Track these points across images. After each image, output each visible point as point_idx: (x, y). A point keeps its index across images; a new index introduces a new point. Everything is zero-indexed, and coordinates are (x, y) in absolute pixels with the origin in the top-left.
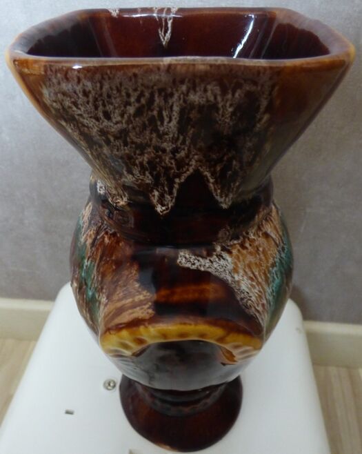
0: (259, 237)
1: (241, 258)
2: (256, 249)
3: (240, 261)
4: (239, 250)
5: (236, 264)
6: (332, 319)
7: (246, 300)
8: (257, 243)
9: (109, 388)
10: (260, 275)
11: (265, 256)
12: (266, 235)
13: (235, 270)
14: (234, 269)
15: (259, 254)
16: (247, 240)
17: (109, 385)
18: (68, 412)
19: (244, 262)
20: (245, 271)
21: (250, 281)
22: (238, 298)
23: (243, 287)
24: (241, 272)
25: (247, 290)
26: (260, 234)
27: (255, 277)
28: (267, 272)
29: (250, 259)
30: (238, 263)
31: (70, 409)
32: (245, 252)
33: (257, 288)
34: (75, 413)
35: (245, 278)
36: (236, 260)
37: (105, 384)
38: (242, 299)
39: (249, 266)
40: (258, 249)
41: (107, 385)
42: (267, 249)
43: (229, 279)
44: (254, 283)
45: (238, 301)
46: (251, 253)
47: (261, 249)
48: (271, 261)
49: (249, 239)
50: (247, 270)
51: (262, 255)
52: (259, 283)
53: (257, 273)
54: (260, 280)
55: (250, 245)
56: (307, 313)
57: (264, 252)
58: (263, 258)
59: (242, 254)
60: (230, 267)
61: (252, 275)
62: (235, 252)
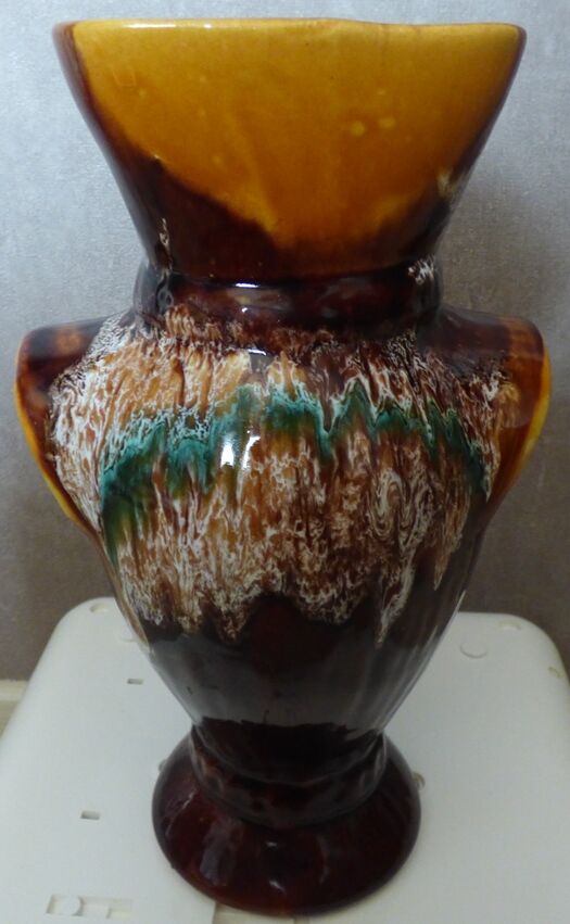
0: (169, 358)
1: (130, 357)
2: (151, 366)
3: (125, 357)
4: (138, 347)
5: (119, 354)
7: (69, 383)
8: (158, 361)
10: (123, 400)
11: (151, 387)
12: (179, 368)
13: (110, 358)
14: (111, 356)
15: (147, 376)
16: (154, 344)
19: (127, 362)
20: (115, 372)
21: (104, 385)
22: (67, 372)
23: (90, 377)
24: (112, 367)
25: (88, 384)
26: (174, 356)
27: (116, 393)
28: (134, 409)
29: (135, 367)
30: (122, 357)
32: (140, 354)
33: (104, 404)
35: (106, 376)
36: (124, 352)
38: (68, 377)
39: (127, 374)
40: (152, 370)
42: (161, 383)
43: (94, 355)
44: (105, 393)
45: (62, 372)
46: (142, 364)
47: (155, 374)
48: (152, 404)
49: (156, 346)
50: (118, 374)
51: (148, 382)
52: (111, 403)
53: (122, 392)
54: (117, 403)
55: (151, 355)
57: (156, 381)
58: (147, 387)
59: (135, 355)
60: (112, 350)
61: (115, 385)
62: (135, 343)
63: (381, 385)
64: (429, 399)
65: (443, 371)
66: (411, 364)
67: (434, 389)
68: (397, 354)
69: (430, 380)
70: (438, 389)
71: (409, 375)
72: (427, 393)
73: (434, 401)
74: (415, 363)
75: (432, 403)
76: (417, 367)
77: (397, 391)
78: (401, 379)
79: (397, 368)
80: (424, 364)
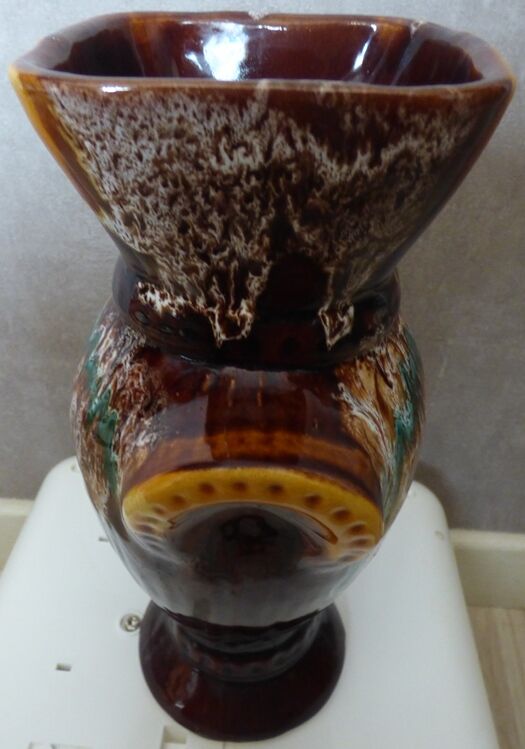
6: (495, 526)
9: (130, 628)
17: (130, 623)
18: (60, 668)
31: (64, 662)
34: (72, 670)
37: (122, 622)
41: (126, 623)
56: (456, 515)
63: (103, 346)
64: (110, 387)
65: (136, 386)
66: (123, 355)
67: (119, 387)
68: (125, 340)
69: (122, 378)
70: (120, 390)
71: (116, 359)
72: (112, 383)
73: (112, 392)
74: (125, 358)
75: (109, 392)
76: (123, 361)
77: (104, 360)
78: (111, 356)
79: (116, 347)
80: (128, 365)
